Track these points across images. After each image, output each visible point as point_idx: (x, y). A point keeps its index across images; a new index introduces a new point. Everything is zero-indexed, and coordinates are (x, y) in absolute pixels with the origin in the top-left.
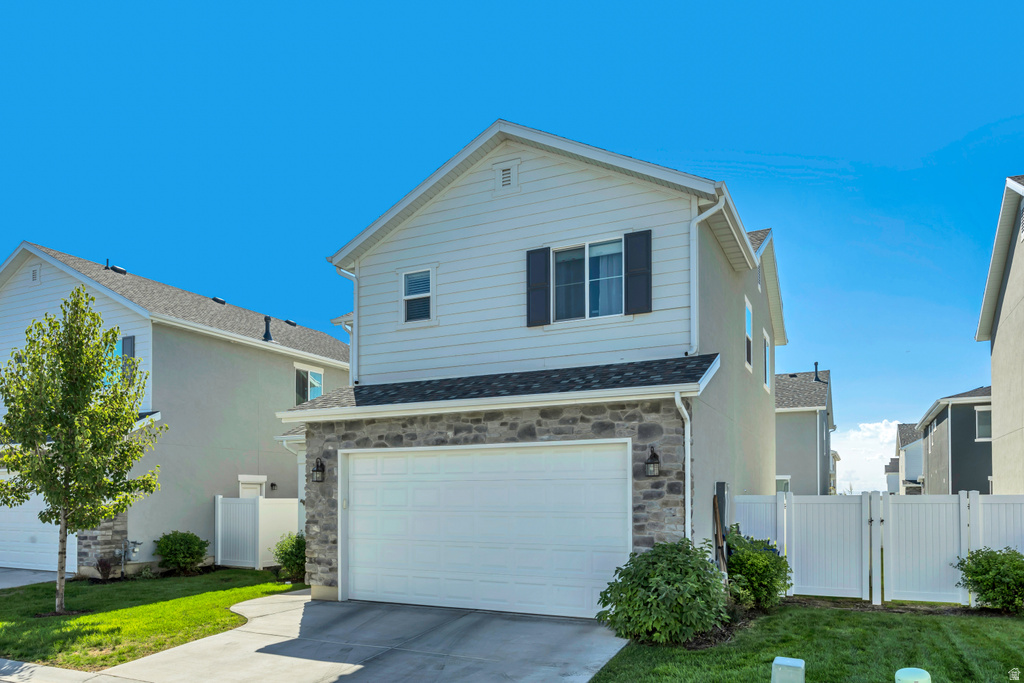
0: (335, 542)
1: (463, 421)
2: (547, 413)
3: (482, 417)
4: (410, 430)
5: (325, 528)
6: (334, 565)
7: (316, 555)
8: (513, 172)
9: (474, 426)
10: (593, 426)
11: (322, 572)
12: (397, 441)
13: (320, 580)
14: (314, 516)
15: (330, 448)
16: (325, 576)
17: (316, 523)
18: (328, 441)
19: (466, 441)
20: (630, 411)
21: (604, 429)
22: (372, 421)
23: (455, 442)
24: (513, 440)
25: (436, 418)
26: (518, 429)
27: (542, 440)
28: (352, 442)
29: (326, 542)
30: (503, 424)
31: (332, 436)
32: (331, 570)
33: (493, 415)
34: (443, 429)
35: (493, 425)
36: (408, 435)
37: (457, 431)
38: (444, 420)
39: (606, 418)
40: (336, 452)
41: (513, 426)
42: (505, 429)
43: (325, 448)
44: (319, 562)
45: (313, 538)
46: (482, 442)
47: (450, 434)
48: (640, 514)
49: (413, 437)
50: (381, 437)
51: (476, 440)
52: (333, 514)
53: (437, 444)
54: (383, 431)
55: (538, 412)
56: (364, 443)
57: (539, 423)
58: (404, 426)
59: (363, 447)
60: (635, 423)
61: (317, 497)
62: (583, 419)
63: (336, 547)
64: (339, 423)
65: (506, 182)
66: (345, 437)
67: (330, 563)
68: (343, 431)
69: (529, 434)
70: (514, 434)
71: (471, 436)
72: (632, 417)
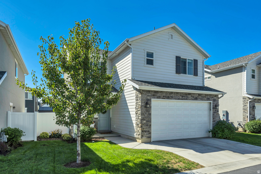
0: (151, 125)
1: (184, 94)
2: (199, 95)
3: (187, 94)
4: (171, 95)
5: (147, 121)
6: (150, 132)
7: (145, 129)
8: (173, 36)
9: (186, 96)
10: (207, 98)
11: (146, 134)
12: (168, 98)
13: (146, 137)
14: (144, 118)
15: (149, 98)
16: (148, 135)
17: (144, 120)
18: (148, 96)
19: (184, 99)
20: (212, 96)
21: (208, 99)
22: (161, 92)
23: (182, 99)
24: (193, 100)
25: (177, 93)
26: (194, 98)
27: (199, 100)
28: (156, 97)
29: (147, 125)
30: (191, 96)
31: (150, 94)
32: (149, 133)
33: (189, 94)
34: (179, 96)
35: (190, 96)
36: (171, 97)
37: (182, 97)
38: (179, 94)
39: (208, 97)
40: (151, 99)
41: (193, 97)
42: (192, 97)
43: (147, 98)
44: (146, 131)
45: (143, 124)
46: (187, 100)
47: (181, 97)
48: (213, 116)
49: (172, 97)
50: (164, 96)
51: (186, 99)
52: (150, 117)
53: (178, 100)
54: (164, 95)
55: (198, 94)
56: (159, 97)
57: (198, 97)
58: (170, 94)
59: (159, 99)
60: (213, 98)
61: (145, 112)
62: (205, 97)
63: (151, 127)
64: (152, 91)
65: (172, 38)
66: (154, 95)
67: (149, 131)
68: (153, 94)
69: (196, 99)
70: (193, 99)
71: (186, 98)
72: (212, 97)
